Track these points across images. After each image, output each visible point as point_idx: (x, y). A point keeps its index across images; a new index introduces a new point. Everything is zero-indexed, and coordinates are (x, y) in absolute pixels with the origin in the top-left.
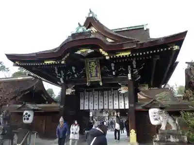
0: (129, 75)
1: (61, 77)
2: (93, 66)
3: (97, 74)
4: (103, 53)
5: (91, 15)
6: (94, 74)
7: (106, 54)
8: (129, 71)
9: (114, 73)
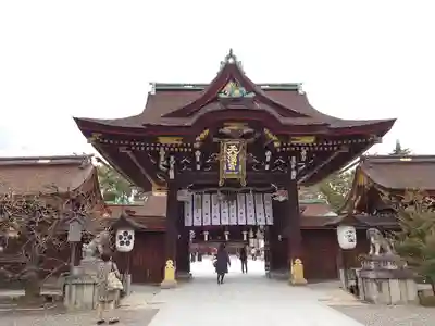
0: (294, 173)
1: (169, 168)
2: (233, 153)
4: (270, 135)
5: (231, 61)
6: (232, 167)
7: (274, 138)
8: (293, 166)
9: (267, 168)
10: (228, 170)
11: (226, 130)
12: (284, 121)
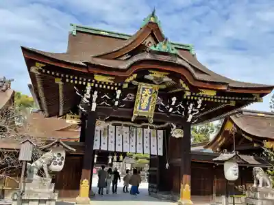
2: (146, 95)
4: (184, 85)
5: (152, 20)
7: (188, 89)
8: (190, 111)
9: (171, 110)
10: (140, 109)
11: (150, 77)
12: (197, 76)
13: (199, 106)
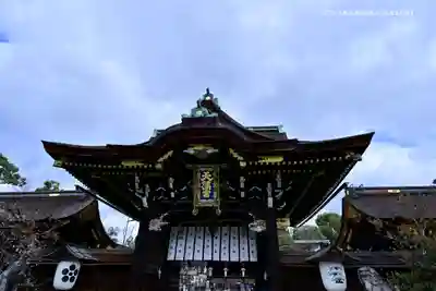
0: (270, 200)
1: (143, 195)
2: (207, 180)
3: (211, 194)
4: (235, 155)
5: (208, 98)
6: (206, 195)
7: (241, 158)
8: (270, 193)
9: (243, 194)
10: (202, 198)
13: (279, 185)
